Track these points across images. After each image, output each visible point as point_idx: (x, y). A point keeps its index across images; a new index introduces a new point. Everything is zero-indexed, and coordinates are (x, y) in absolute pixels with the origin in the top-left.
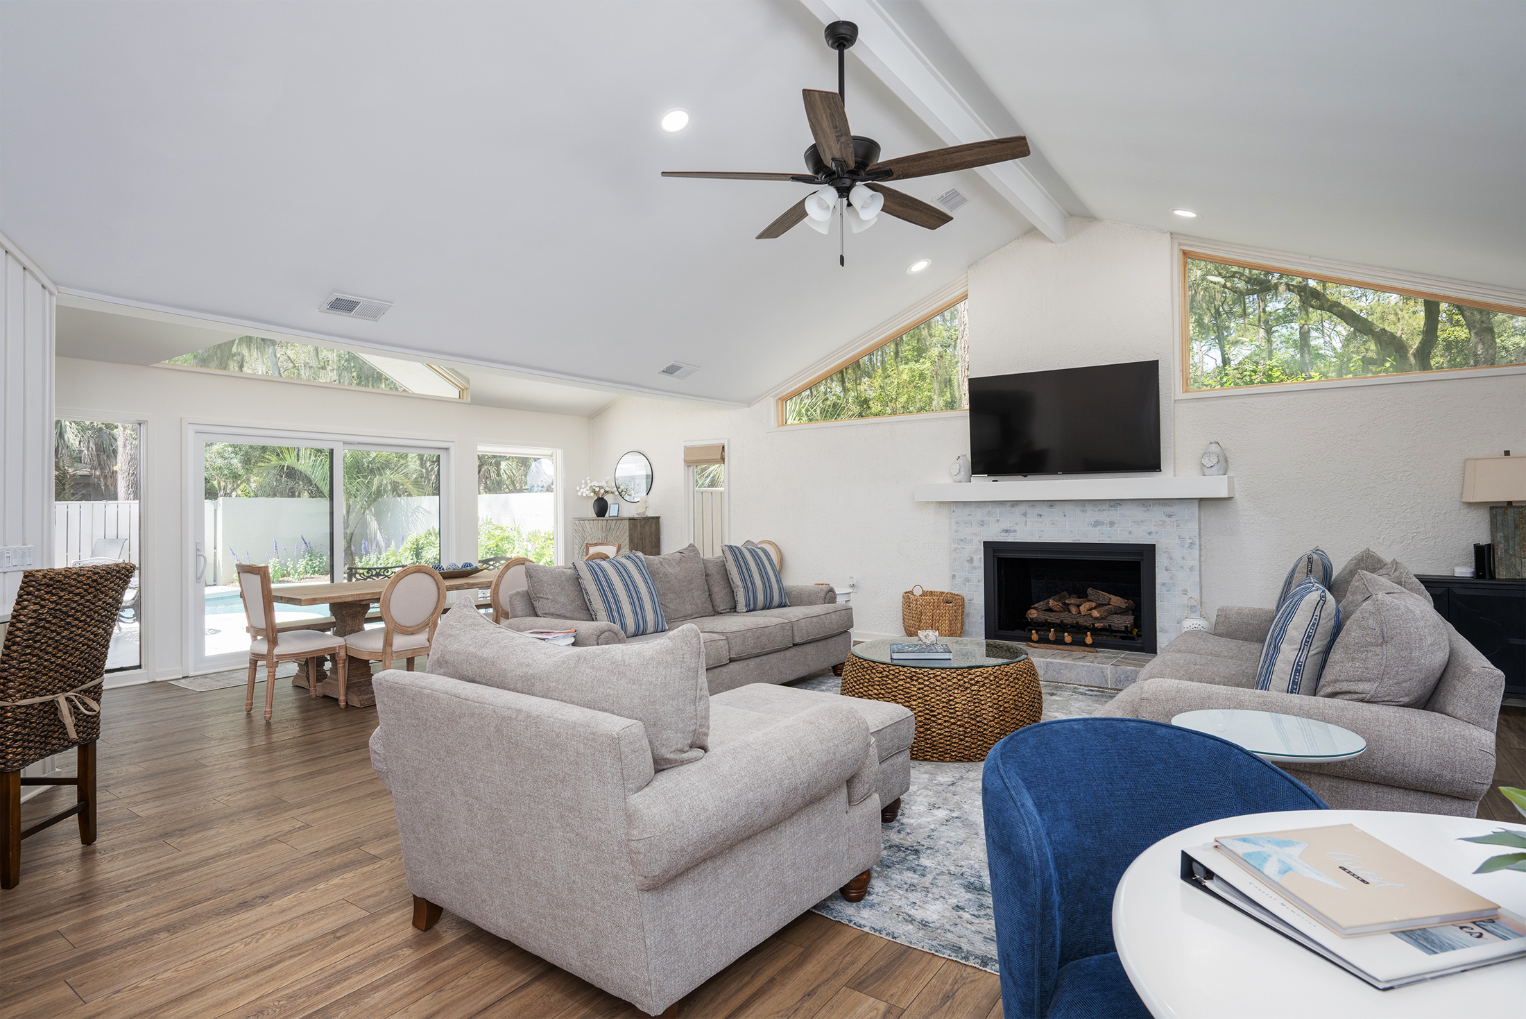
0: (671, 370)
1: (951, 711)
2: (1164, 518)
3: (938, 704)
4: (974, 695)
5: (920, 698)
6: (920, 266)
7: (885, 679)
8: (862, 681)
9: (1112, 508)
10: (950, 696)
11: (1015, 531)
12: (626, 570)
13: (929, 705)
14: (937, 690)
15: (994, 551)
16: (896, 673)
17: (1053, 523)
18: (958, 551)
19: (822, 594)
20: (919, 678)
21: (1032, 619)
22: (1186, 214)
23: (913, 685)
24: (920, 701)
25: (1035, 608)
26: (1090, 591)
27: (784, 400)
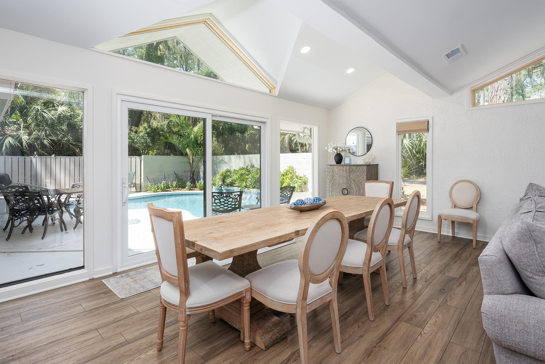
27: (474, 91)
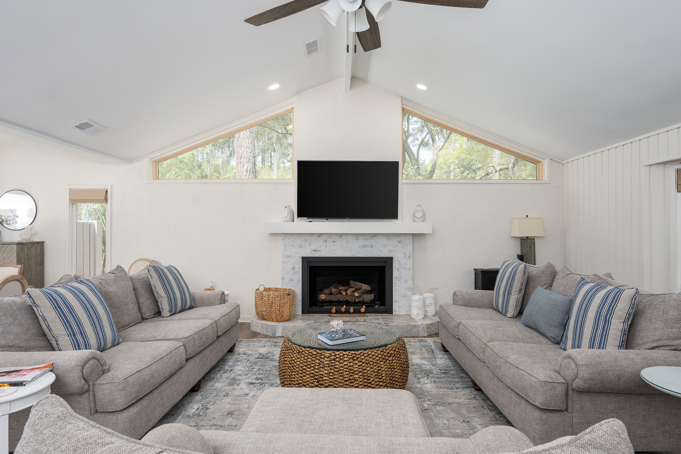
0: (82, 127)
1: (379, 377)
2: (397, 243)
3: (372, 374)
4: (391, 363)
5: (360, 372)
6: (274, 87)
7: (333, 362)
8: (313, 365)
9: (372, 238)
10: (379, 367)
11: (320, 251)
12: (83, 294)
13: (367, 376)
14: (371, 365)
15: (308, 262)
16: (341, 356)
17: (341, 246)
18: (286, 263)
19: (219, 297)
20: (358, 358)
21: (322, 300)
22: (422, 87)
23: (355, 363)
24: (360, 374)
25: (324, 294)
26: (351, 282)
27: (157, 162)
